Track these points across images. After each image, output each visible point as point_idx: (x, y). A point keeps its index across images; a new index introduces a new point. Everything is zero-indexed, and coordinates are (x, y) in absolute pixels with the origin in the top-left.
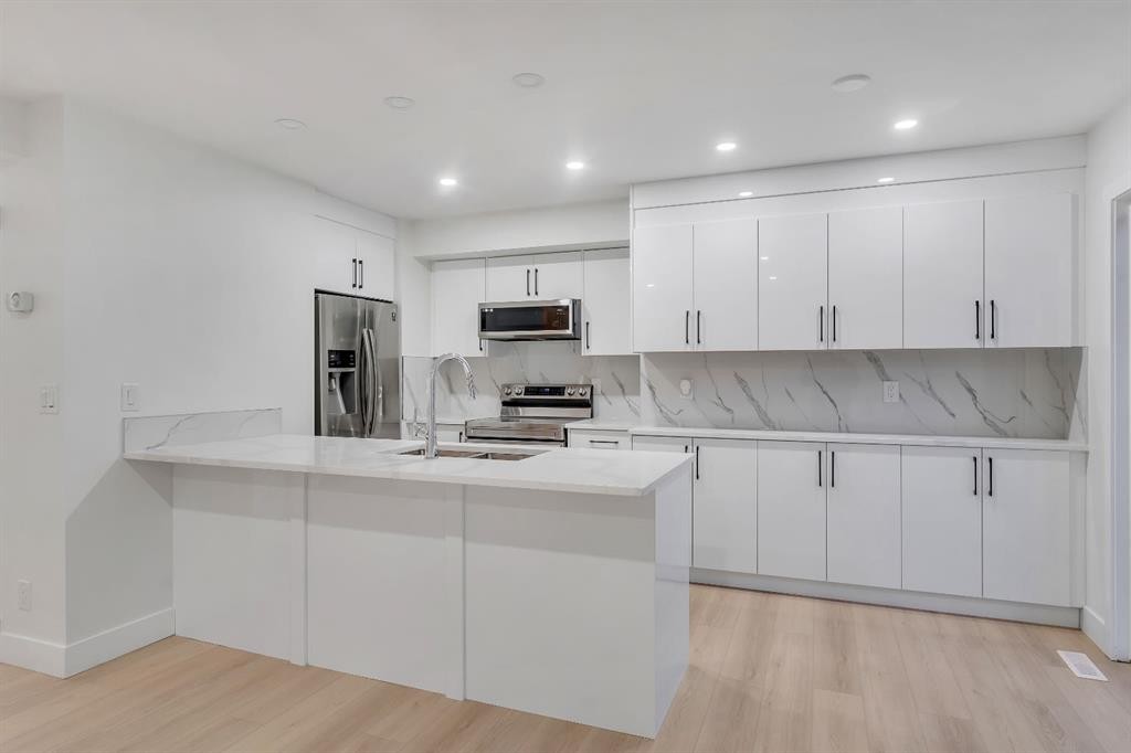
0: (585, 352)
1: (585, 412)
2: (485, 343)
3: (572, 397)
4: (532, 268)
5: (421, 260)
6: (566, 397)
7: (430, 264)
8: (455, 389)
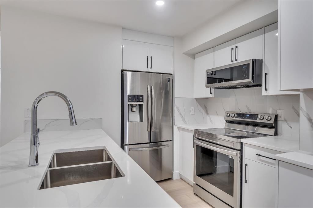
0: (264, 93)
1: (272, 131)
2: (213, 90)
3: (262, 121)
4: (234, 47)
5: (187, 54)
6: (258, 121)
7: (193, 55)
8: (209, 113)
